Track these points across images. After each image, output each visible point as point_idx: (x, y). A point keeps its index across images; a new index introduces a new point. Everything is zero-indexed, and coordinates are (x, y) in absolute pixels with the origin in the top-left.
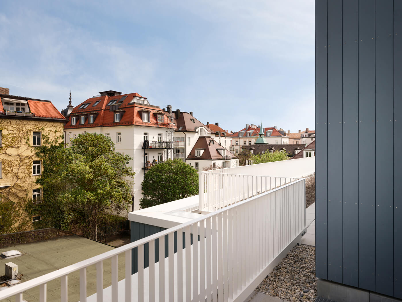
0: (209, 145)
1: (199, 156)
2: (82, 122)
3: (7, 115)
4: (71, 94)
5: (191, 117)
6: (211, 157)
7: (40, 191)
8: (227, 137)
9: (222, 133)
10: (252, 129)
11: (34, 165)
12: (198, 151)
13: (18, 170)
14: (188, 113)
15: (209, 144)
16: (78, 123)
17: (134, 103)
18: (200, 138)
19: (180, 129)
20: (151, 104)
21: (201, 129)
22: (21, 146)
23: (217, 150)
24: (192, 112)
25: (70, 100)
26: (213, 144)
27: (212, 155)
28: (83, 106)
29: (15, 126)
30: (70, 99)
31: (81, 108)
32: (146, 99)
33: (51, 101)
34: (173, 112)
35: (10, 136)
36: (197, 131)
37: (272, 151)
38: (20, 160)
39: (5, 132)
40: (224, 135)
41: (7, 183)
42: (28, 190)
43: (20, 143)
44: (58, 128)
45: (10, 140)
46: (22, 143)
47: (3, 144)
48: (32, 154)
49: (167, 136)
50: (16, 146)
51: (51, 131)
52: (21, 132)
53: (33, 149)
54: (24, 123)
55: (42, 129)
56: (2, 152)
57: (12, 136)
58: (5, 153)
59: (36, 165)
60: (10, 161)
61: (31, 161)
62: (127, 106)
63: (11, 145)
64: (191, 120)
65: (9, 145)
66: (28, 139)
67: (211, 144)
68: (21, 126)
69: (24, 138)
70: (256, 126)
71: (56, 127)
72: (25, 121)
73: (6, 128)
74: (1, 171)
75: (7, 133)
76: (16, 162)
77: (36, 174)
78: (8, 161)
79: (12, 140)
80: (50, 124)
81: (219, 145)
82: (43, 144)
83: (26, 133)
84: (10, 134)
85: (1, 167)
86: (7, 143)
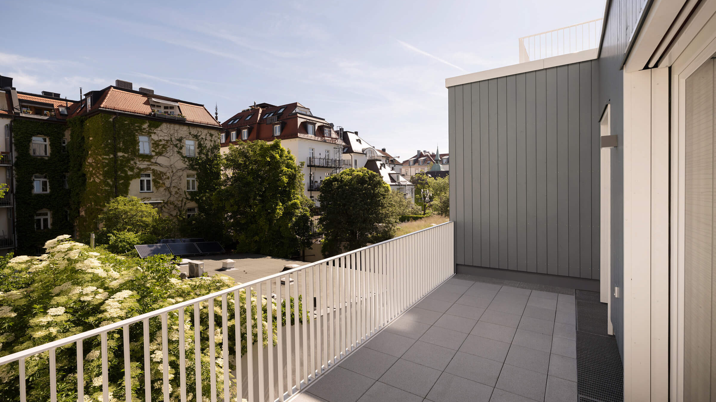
0: (381, 169)
2: (234, 139)
3: (157, 117)
4: (217, 108)
5: (357, 137)
7: (195, 211)
8: (396, 164)
10: (424, 156)
11: (188, 179)
13: (171, 184)
14: (353, 133)
16: (228, 140)
17: (296, 113)
18: (369, 160)
19: (346, 150)
20: (314, 115)
21: (369, 151)
22: (173, 155)
23: (389, 174)
24: (357, 132)
25: (217, 115)
26: (385, 168)
27: (384, 180)
28: (232, 121)
29: (165, 131)
31: (230, 123)
32: (309, 109)
33: (204, 105)
35: (161, 143)
36: (365, 153)
38: (172, 172)
39: (155, 137)
40: (393, 162)
41: (159, 199)
42: (183, 208)
43: (172, 152)
44: (214, 137)
45: (160, 147)
46: (173, 151)
47: (153, 151)
48: (186, 166)
49: (335, 154)
50: (167, 155)
51: (206, 139)
52: (173, 139)
53: (186, 160)
54: (176, 129)
55: (196, 137)
56: (153, 160)
57: (163, 142)
58: (156, 163)
59: (191, 179)
60: (161, 172)
61: (185, 174)
62: (288, 117)
63: (162, 153)
64: (357, 140)
65: (160, 154)
66: (181, 148)
67: (382, 168)
68: (172, 132)
69: (176, 146)
70: (428, 152)
71: (211, 135)
72: (177, 127)
73: (155, 133)
74: (152, 184)
75: (157, 139)
76: (168, 174)
77: (191, 190)
78: (159, 173)
79: (163, 147)
80: (205, 131)
81: (391, 170)
82: (197, 155)
83: (178, 140)
84: (161, 140)
85: (151, 178)
86: (157, 150)
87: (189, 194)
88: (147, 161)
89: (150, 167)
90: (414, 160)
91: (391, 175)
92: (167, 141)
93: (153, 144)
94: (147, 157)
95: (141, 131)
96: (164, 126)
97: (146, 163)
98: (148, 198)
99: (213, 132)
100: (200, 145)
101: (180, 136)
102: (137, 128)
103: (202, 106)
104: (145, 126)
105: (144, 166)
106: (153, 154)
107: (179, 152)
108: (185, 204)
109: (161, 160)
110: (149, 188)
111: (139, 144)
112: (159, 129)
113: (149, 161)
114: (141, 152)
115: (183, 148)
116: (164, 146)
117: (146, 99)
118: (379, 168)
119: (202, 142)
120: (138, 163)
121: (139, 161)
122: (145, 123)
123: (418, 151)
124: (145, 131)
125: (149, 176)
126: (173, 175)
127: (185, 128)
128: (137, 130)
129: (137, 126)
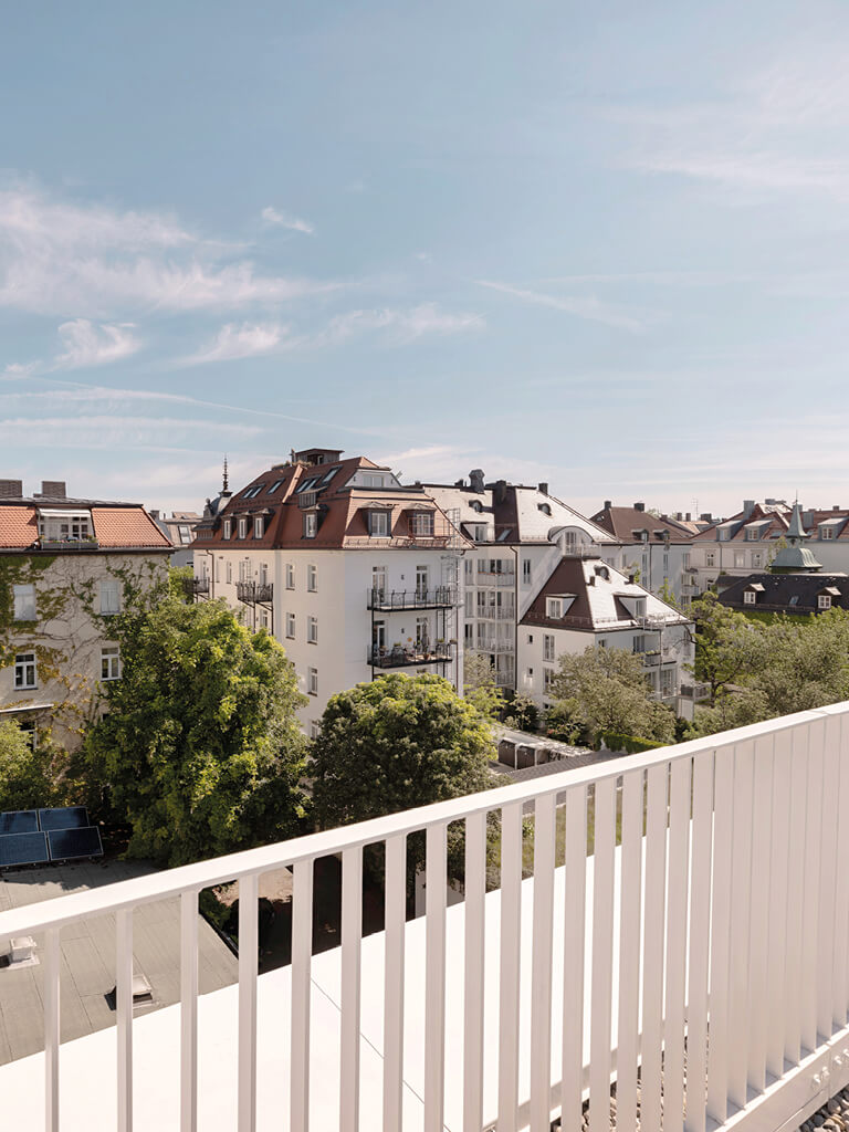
0: (592, 583)
1: (555, 618)
2: (242, 533)
3: (44, 549)
5: (543, 499)
6: (591, 622)
8: (671, 545)
9: (656, 534)
10: (764, 517)
11: (105, 657)
12: (553, 603)
13: (70, 672)
14: (534, 488)
15: (592, 579)
16: (234, 537)
17: (351, 489)
18: (564, 560)
19: (502, 538)
21: (568, 534)
22: (76, 615)
23: (617, 598)
24: (547, 484)
25: (226, 478)
26: (607, 579)
27: (595, 615)
28: (251, 491)
29: (62, 572)
30: (226, 476)
31: (245, 496)
34: (489, 487)
35: (52, 596)
36: (554, 541)
37: (827, 599)
38: (74, 647)
39: (43, 586)
40: (661, 539)
41: (48, 700)
42: (92, 714)
43: (73, 608)
44: (156, 568)
45: (52, 603)
46: (76, 608)
47: (39, 612)
48: (100, 633)
49: (444, 572)
50: (65, 616)
51: (140, 576)
52: (75, 585)
53: (100, 621)
54: (82, 564)
55: (120, 573)
56: (37, 630)
57: (58, 593)
58: (43, 634)
59: (110, 657)
60: (53, 650)
61: (98, 649)
62: (336, 496)
63: (55, 614)
64: (540, 507)
65: (50, 616)
66: (91, 600)
67: (598, 579)
68: (74, 571)
69: (81, 597)
70: (782, 503)
71: (152, 566)
72: (83, 560)
73: (42, 578)
74: (36, 672)
75: (46, 589)
76: (65, 653)
77: (110, 677)
78: (48, 651)
79: (57, 603)
80: (140, 560)
81: (626, 583)
82: (122, 610)
83: (84, 585)
84: (53, 590)
85: (34, 663)
86: (46, 610)
87: (105, 686)
88: (28, 632)
89: (33, 642)
90: (733, 526)
91: (621, 599)
92: (65, 590)
93: (38, 599)
94: (27, 625)
95: (18, 578)
96: (60, 561)
97: (25, 636)
98: (27, 701)
99: (154, 559)
100: (128, 590)
101: (88, 577)
102: (10, 574)
103: (140, 506)
104: (25, 568)
105: (23, 643)
106: (39, 617)
107: (86, 608)
108: (97, 706)
109: (51, 627)
110: (31, 681)
111: (15, 603)
112: (50, 569)
113: (32, 631)
114: (17, 615)
115: (95, 599)
116: (59, 601)
117: (33, 512)
118: (588, 581)
119: (132, 583)
120: (11, 637)
121: (14, 634)
122: (25, 562)
123: (747, 504)
124: (24, 577)
125: (30, 658)
126: (75, 654)
127: (100, 560)
128: (9, 579)
129: (11, 571)
